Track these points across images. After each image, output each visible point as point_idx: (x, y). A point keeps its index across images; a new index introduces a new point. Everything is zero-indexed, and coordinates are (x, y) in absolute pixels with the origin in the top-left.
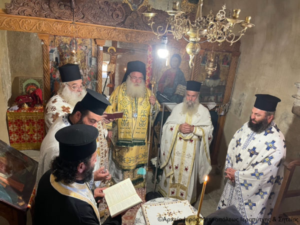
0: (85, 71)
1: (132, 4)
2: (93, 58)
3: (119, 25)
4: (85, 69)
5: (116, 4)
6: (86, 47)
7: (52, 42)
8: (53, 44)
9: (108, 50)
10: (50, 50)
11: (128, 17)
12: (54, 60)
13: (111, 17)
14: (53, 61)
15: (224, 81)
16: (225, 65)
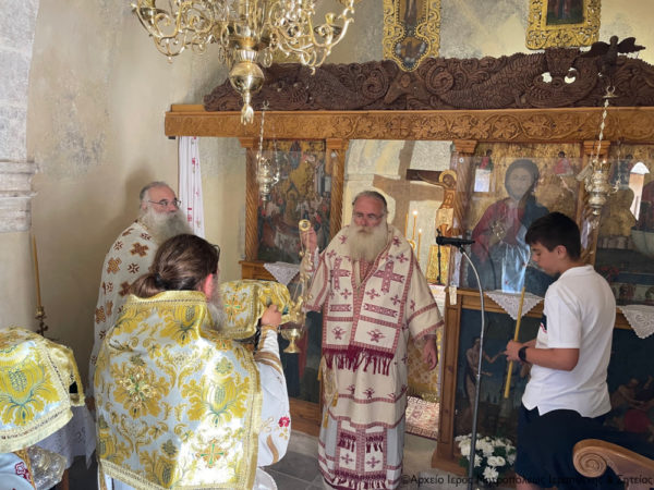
0: (312, 202)
1: (402, 59)
2: (327, 178)
4: (313, 199)
5: (371, 65)
6: (315, 156)
9: (441, 178)
11: (391, 86)
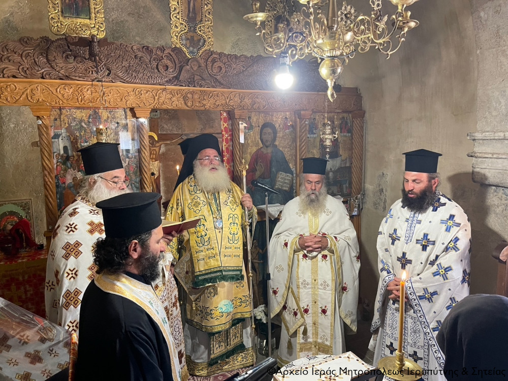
1: (188, 48)
3: (169, 82)
5: (162, 49)
6: (118, 123)
7: (56, 120)
8: (58, 122)
10: (52, 134)
11: (184, 68)
12: (62, 152)
13: (156, 71)
14: (59, 154)
15: (348, 160)
16: (345, 134)
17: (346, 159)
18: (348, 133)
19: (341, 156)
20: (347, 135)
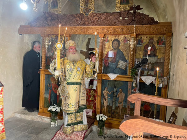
1: (85, 13)
6: (62, 39)
15: (162, 58)
16: (160, 45)
17: (161, 58)
18: (163, 45)
19: (157, 56)
20: (162, 46)
